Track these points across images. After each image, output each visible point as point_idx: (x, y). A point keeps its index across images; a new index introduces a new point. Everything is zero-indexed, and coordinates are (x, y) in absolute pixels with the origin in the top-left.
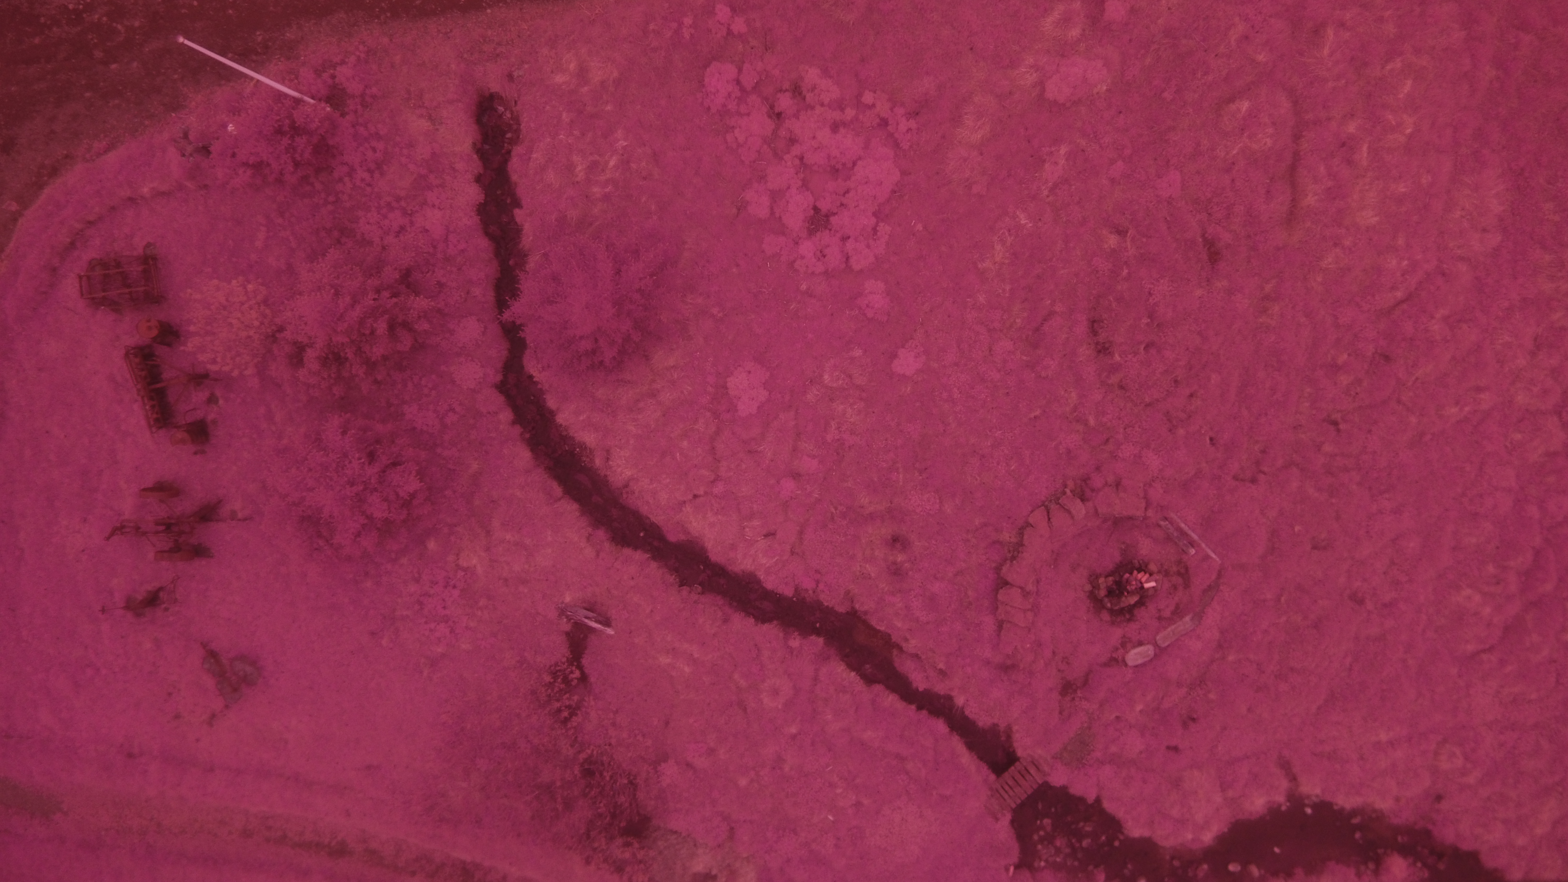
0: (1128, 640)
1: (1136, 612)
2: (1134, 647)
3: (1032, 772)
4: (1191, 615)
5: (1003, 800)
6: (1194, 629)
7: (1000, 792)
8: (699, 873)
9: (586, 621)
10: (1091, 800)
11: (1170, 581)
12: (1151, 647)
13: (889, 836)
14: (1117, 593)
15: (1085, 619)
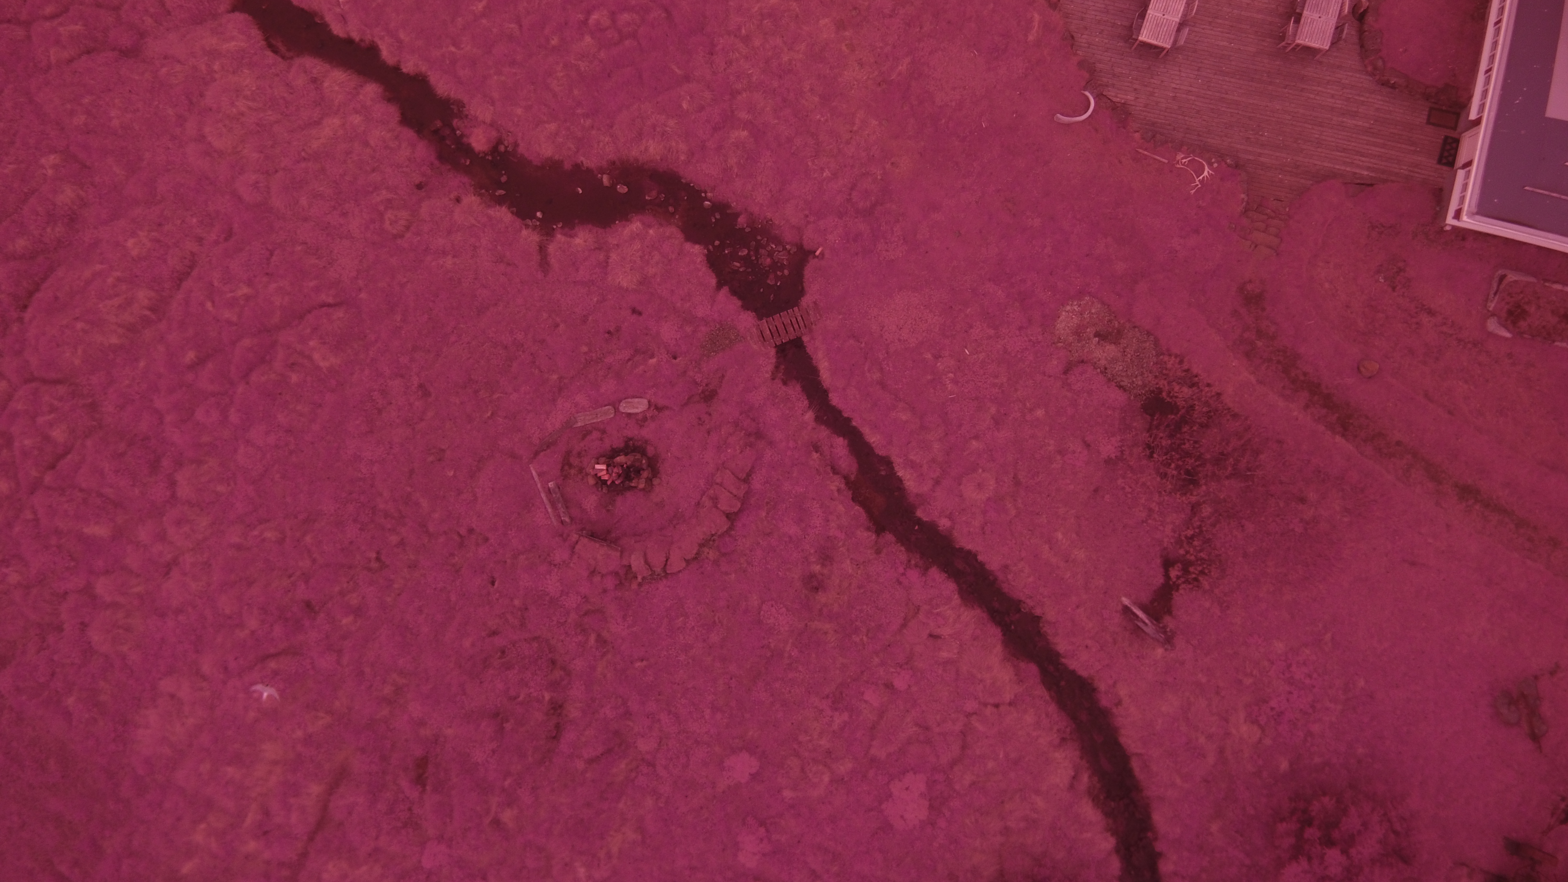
0: (639, 422)
1: (622, 445)
2: (637, 414)
3: (768, 332)
4: (575, 426)
5: (803, 316)
6: (577, 413)
7: (803, 324)
8: (1111, 343)
9: (1147, 621)
10: (725, 290)
11: (581, 462)
12: (622, 409)
13: (919, 319)
14: (632, 470)
15: (669, 454)
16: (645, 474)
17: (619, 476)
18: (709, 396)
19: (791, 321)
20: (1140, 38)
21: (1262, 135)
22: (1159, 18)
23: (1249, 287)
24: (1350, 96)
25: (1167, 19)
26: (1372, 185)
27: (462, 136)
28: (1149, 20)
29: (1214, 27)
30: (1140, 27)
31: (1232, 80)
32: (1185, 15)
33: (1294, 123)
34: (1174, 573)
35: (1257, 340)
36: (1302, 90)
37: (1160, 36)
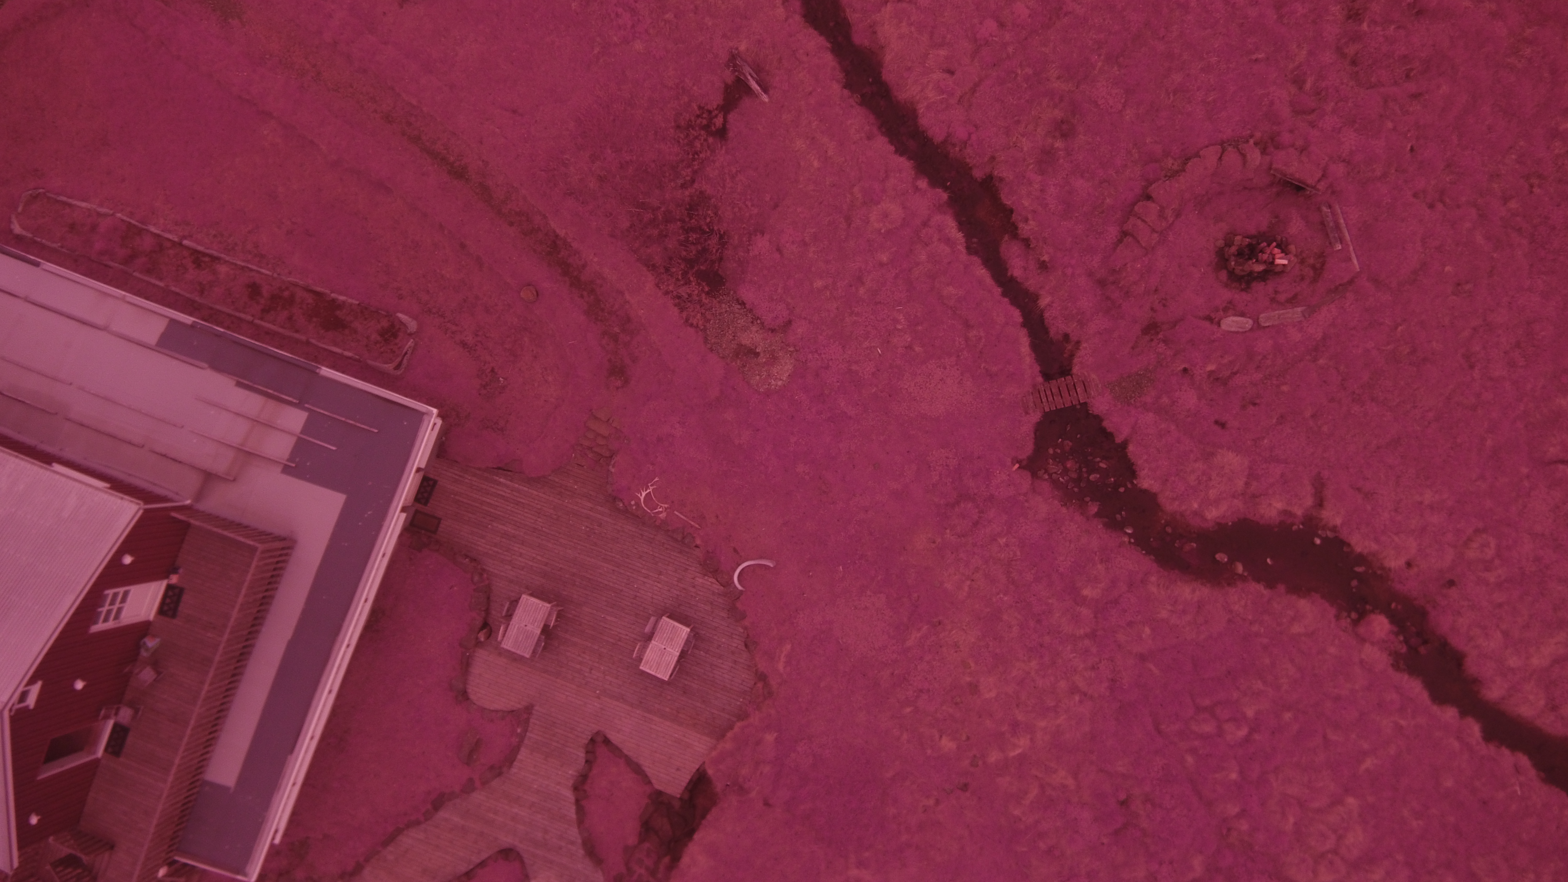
0: (1232, 306)
2: (1235, 315)
3: (1078, 390)
4: (1304, 308)
5: (1040, 401)
6: (1301, 321)
7: (1041, 393)
8: (745, 345)
9: (749, 77)
10: (1119, 439)
11: (1301, 270)
12: (1250, 322)
13: (922, 388)
14: (1247, 257)
15: (1202, 270)
16: (1233, 249)
17: (1262, 251)
18: (1151, 328)
19: (1054, 399)
20: (689, 630)
21: (587, 527)
22: (669, 647)
23: (619, 383)
24: (505, 553)
25: (662, 644)
26: (499, 468)
27: (1397, 634)
28: (679, 646)
29: (617, 636)
30: (688, 642)
31: (606, 582)
32: (644, 648)
33: (557, 535)
34: (719, 121)
35: (618, 333)
36: (546, 564)
37: (670, 629)
